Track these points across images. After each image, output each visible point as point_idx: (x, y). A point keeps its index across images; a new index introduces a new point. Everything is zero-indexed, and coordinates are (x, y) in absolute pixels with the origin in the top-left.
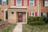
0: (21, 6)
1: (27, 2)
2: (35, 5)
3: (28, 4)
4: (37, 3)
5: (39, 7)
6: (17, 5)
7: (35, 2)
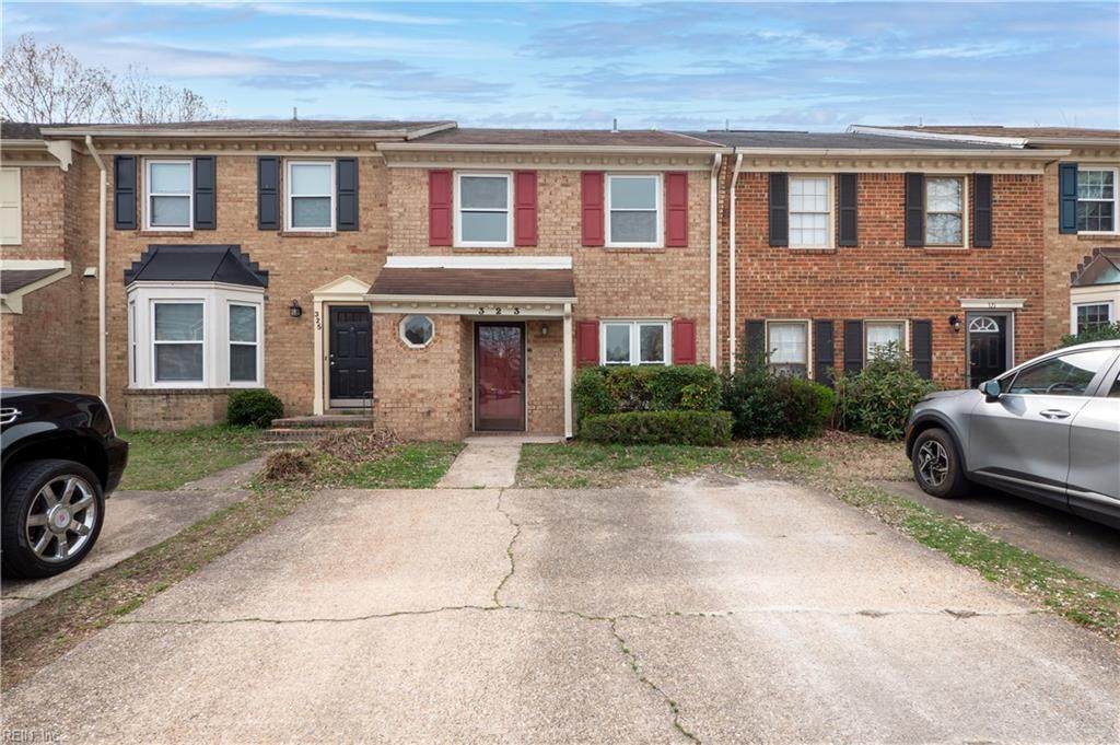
0: (507, 252)
1: (577, 204)
2: (668, 233)
3: (585, 225)
4: (694, 215)
5: (723, 256)
6: (458, 242)
7: (668, 196)
